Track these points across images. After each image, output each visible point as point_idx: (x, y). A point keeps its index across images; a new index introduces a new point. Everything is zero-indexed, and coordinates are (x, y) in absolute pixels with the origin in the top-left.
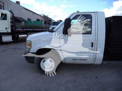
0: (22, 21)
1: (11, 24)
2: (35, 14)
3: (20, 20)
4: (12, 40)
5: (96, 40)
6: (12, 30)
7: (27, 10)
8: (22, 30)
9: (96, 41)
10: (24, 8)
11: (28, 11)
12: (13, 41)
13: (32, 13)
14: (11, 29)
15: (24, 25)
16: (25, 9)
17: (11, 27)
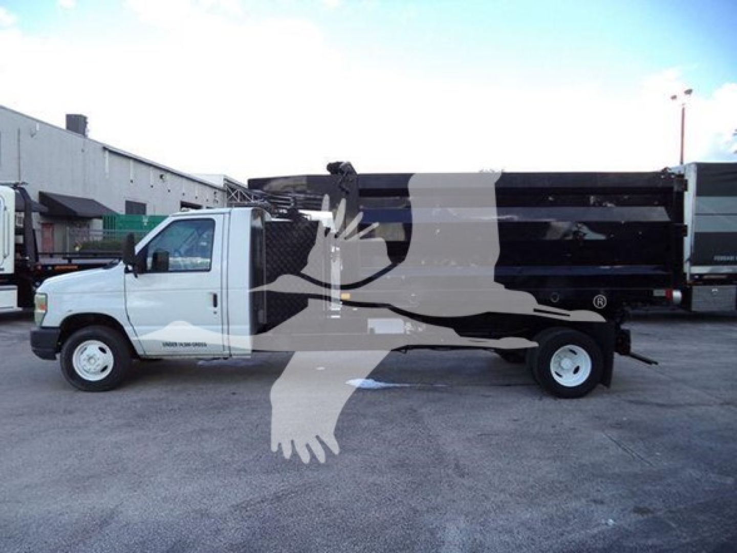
0: (90, 218)
1: (16, 240)
2: (168, 177)
3: (80, 210)
4: (19, 305)
5: (224, 286)
6: (18, 264)
7: (125, 162)
8: (66, 262)
9: (224, 291)
10: (105, 149)
11: (132, 162)
12: (20, 309)
13: (153, 174)
14: (16, 261)
15: (99, 239)
16: (113, 153)
17: (16, 251)
